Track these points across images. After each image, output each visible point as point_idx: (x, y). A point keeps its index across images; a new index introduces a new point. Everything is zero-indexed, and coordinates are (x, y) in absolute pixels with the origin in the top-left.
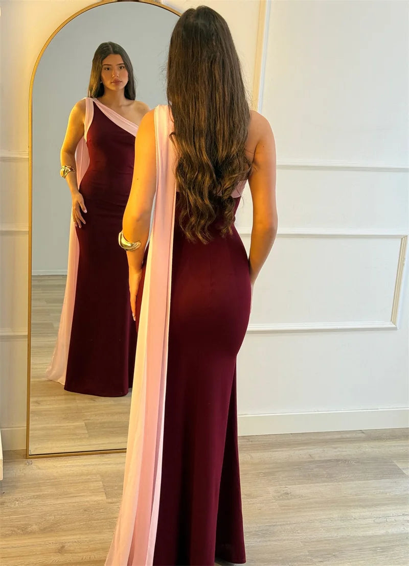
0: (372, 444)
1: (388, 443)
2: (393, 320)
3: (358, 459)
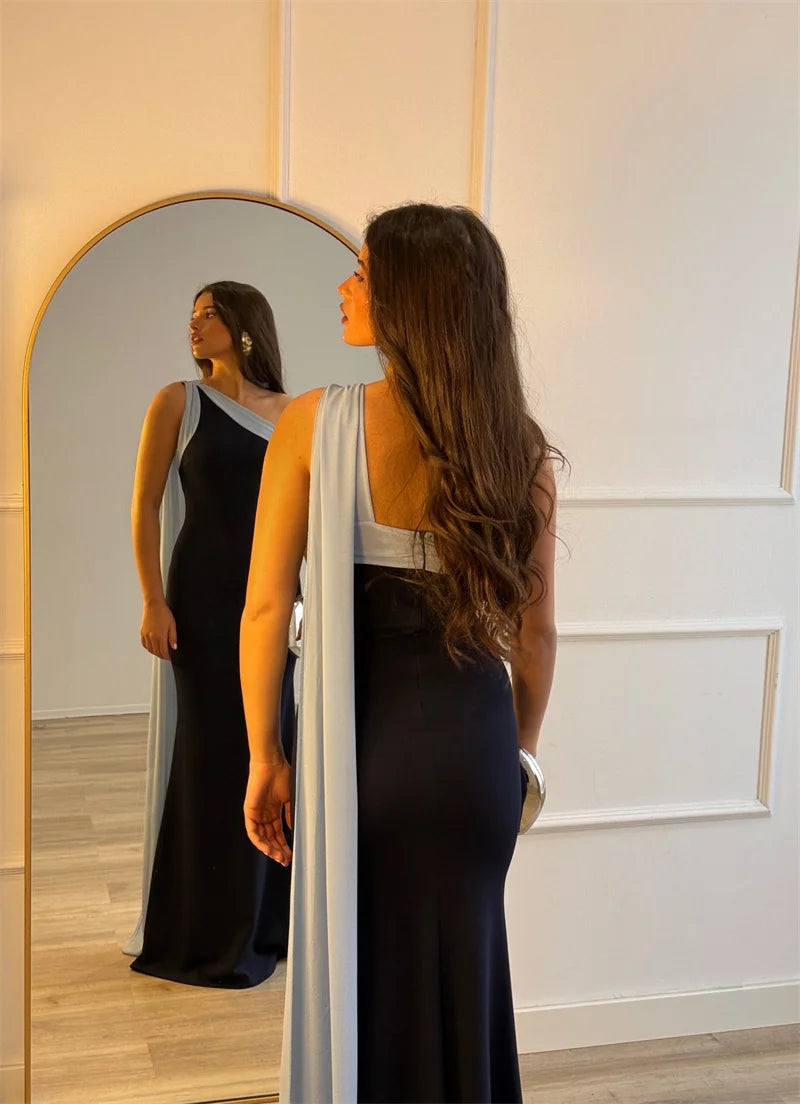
0: (736, 1064)
1: (767, 1061)
2: (762, 796)
3: (708, 1096)
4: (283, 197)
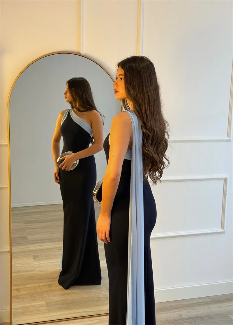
2: (223, 227)
3: (208, 315)
4: (82, 53)
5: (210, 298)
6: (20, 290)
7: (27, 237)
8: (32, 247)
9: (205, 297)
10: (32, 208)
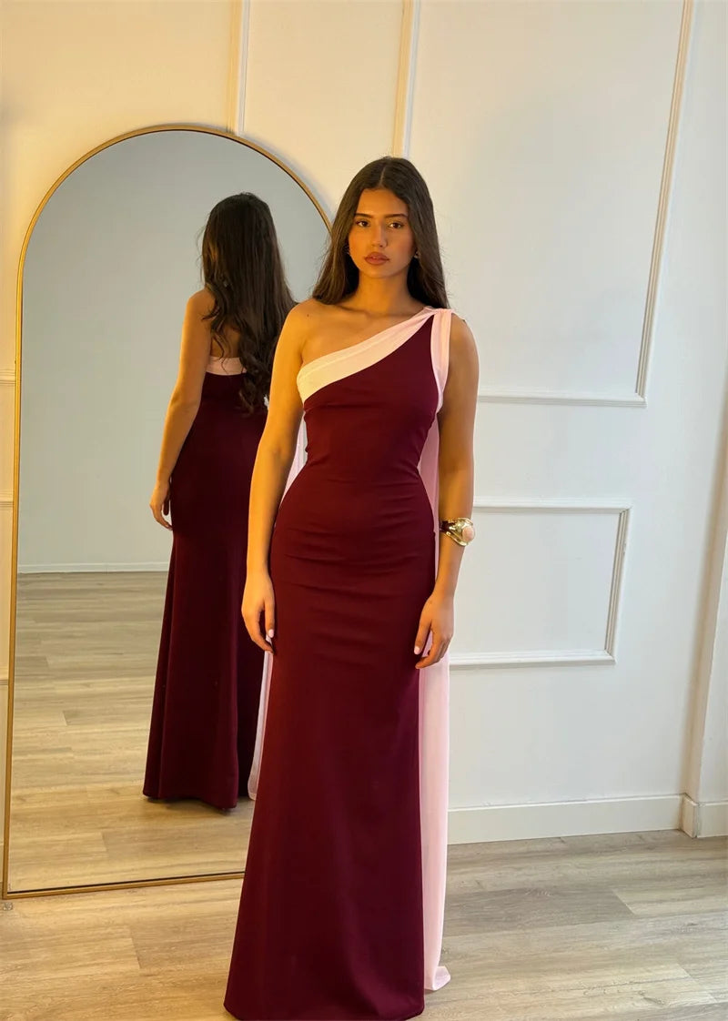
0: (578, 861)
1: (604, 860)
2: (609, 647)
3: (555, 887)
4: (238, 132)
5: (563, 841)
6: (28, 800)
7: (45, 659)
8: (64, 688)
9: (549, 839)
10: (58, 578)
